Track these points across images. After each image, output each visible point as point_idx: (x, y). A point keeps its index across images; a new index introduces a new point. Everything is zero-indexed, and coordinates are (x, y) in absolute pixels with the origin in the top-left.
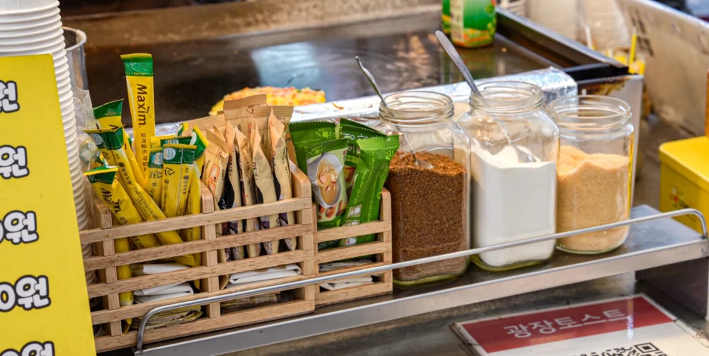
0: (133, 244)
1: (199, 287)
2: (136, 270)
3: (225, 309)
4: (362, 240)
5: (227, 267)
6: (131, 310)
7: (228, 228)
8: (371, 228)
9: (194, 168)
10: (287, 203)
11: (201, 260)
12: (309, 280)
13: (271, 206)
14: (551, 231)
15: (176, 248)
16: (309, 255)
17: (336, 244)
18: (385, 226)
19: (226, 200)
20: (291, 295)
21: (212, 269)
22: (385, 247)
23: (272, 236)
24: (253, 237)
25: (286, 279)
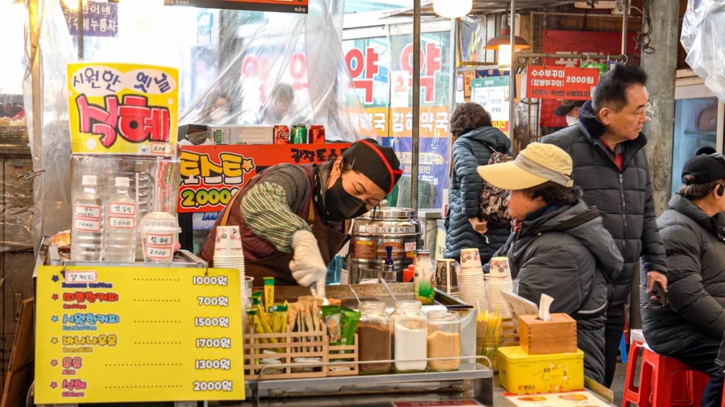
0: (261, 341)
1: (283, 360)
2: (261, 351)
3: (293, 370)
4: (347, 352)
5: (294, 355)
6: (258, 366)
7: (295, 340)
8: (350, 347)
9: (284, 314)
10: (317, 333)
11: (284, 350)
12: (325, 363)
13: (311, 333)
14: (425, 357)
15: (276, 345)
16: (325, 354)
17: (337, 352)
18: (355, 347)
19: (296, 329)
20: (318, 369)
21: (288, 355)
22: (355, 355)
23: (312, 344)
24: (304, 344)
25: (315, 362)
